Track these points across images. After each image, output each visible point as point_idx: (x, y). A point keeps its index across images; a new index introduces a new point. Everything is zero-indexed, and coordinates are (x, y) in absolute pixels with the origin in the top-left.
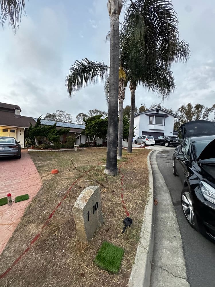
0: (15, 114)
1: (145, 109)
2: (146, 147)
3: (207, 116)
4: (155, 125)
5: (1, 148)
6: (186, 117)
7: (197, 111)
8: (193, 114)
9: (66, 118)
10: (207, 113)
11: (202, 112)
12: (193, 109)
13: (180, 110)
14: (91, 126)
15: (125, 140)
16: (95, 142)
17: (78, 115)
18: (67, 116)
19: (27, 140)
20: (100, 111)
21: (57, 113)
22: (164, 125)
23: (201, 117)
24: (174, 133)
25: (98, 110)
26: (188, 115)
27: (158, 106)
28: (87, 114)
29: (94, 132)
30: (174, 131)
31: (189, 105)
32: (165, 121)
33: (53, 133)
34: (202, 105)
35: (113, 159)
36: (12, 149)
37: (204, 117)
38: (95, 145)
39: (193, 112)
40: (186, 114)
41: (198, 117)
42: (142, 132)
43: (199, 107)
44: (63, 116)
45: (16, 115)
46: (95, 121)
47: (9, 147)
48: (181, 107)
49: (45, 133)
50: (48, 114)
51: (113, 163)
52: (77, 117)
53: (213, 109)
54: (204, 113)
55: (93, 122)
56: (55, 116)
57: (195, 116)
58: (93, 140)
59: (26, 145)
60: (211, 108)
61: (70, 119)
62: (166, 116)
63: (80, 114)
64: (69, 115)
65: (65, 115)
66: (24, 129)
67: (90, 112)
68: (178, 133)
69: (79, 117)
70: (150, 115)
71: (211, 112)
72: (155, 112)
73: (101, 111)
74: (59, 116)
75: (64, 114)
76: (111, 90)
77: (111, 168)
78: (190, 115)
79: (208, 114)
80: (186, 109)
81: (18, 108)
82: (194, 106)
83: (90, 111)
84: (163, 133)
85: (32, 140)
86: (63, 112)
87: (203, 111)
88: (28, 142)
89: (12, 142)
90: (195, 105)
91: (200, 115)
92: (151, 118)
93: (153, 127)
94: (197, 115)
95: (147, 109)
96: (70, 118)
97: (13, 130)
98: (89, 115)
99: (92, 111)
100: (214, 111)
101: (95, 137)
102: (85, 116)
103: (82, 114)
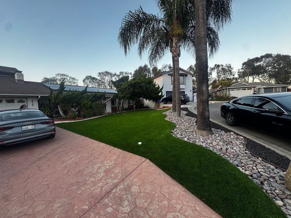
0: (16, 78)
9: (69, 82)
10: (211, 72)
17: (85, 78)
18: (71, 80)
21: (58, 77)
24: (193, 91)
25: (109, 72)
28: (95, 77)
30: (193, 89)
32: (185, 80)
36: (47, 125)
38: (123, 110)
42: (166, 91)
45: (18, 80)
48: (190, 67)
50: (44, 78)
52: (84, 81)
56: (55, 80)
61: (75, 83)
62: (186, 75)
63: (87, 77)
64: (74, 78)
65: (68, 78)
66: (39, 97)
67: (100, 75)
69: (86, 80)
73: (112, 73)
81: (16, 71)
83: (100, 73)
84: (184, 91)
86: (65, 75)
96: (76, 81)
97: (21, 99)
98: (99, 78)
99: (102, 73)
100: (216, 70)
101: (123, 101)
102: (93, 79)
103: (90, 76)
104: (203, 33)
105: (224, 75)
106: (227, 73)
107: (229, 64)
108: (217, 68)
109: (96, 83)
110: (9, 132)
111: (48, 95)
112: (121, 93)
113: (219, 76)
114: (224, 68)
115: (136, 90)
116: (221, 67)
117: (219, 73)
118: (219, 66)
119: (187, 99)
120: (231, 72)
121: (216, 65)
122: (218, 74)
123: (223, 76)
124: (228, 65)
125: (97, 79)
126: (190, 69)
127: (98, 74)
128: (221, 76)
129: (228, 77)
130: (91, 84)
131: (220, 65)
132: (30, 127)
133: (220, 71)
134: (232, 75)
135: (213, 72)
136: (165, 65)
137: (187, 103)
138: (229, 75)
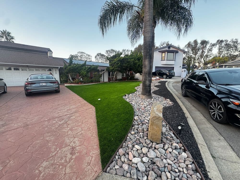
0: (48, 55)
1: (155, 48)
2: (161, 80)
3: (211, 51)
4: (166, 60)
5: (44, 83)
6: (192, 53)
7: (202, 46)
8: (199, 49)
9: (86, 58)
11: (206, 48)
12: (199, 45)
13: (187, 46)
14: (115, 63)
15: (142, 74)
16: (116, 77)
17: (96, 55)
19: (61, 77)
20: (115, 50)
21: (79, 54)
22: (174, 60)
23: (205, 52)
24: (183, 67)
25: (114, 50)
26: (194, 51)
27: (167, 44)
28: (104, 54)
29: (118, 68)
30: (183, 65)
31: (196, 42)
32: (175, 56)
33: (85, 69)
34: (207, 41)
35: (148, 86)
36: (53, 84)
37: (208, 52)
38: (116, 80)
39: (198, 48)
40: (192, 50)
41: (203, 52)
42: (155, 67)
43: (204, 43)
44: (84, 56)
45: (50, 57)
46: (117, 59)
47: (50, 83)
48: (188, 44)
49: (78, 70)
50: (70, 55)
51: (149, 90)
52: (96, 57)
53: (217, 44)
54: (208, 49)
55: (115, 59)
56: (77, 57)
57: (200, 52)
58: (115, 75)
59: (62, 81)
60: (215, 43)
61: (89, 59)
62: (177, 52)
63: (98, 54)
64: (89, 55)
65: (86, 55)
66: (59, 67)
68: (187, 67)
69: (97, 57)
70: (162, 52)
71: (214, 47)
72: (167, 49)
74: (80, 57)
75: (84, 55)
76: (147, 26)
77: (147, 94)
78: (196, 50)
79: (212, 49)
80: (192, 46)
81: (49, 50)
82: (199, 42)
83: (107, 51)
84: (174, 67)
85: (65, 77)
86: (83, 53)
87: (208, 46)
88: (62, 79)
89: (52, 78)
90: (201, 42)
91: (204, 50)
92: (164, 54)
93: (165, 62)
94: (202, 50)
95: (157, 47)
97: (50, 69)
98: (106, 55)
99: (109, 51)
100: (218, 46)
101: (116, 73)
102: (102, 55)
103: (100, 54)
104: (148, 17)
105: (228, 50)
106: (232, 49)
107: (236, 39)
108: (219, 43)
109: (104, 59)
110: (34, 85)
111: (63, 67)
112: (112, 67)
113: (220, 53)
114: (228, 44)
115: (125, 65)
116: (224, 43)
117: (221, 49)
118: (222, 41)
119: (172, 74)
120: (237, 48)
121: (218, 41)
122: (219, 50)
123: (226, 52)
124: (234, 40)
125: (105, 56)
126: (188, 46)
127: (106, 52)
128: (223, 53)
129: (232, 53)
130: (101, 59)
131: (224, 40)
132: (44, 84)
133: (222, 47)
134: (238, 51)
135: (213, 48)
136: (163, 42)
137: (173, 78)
138: (233, 51)
